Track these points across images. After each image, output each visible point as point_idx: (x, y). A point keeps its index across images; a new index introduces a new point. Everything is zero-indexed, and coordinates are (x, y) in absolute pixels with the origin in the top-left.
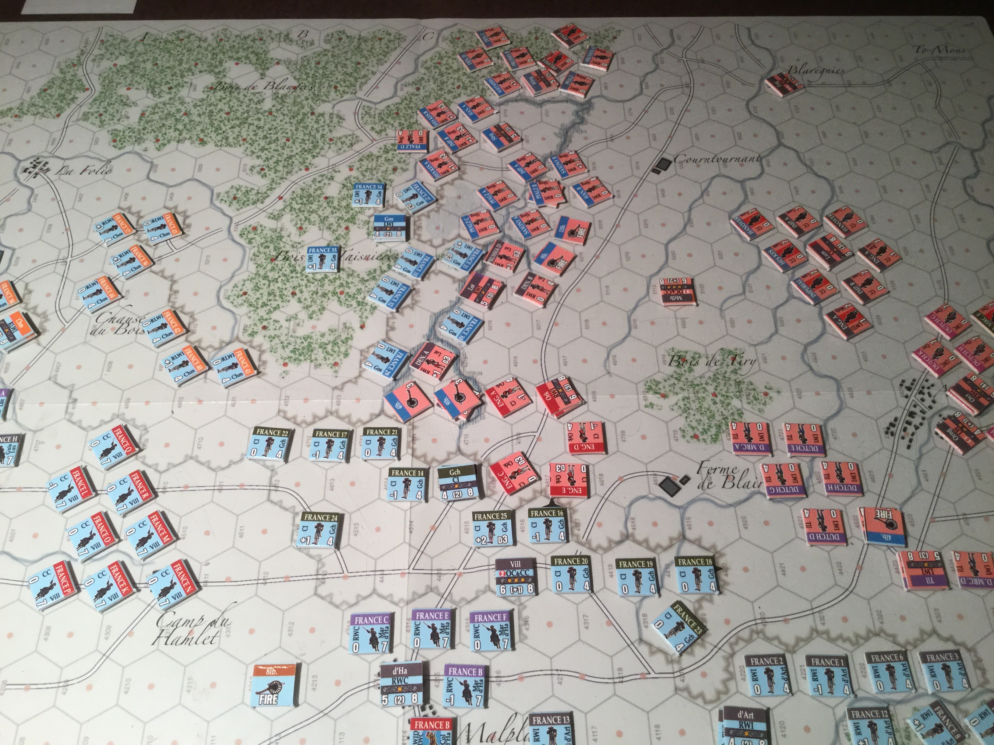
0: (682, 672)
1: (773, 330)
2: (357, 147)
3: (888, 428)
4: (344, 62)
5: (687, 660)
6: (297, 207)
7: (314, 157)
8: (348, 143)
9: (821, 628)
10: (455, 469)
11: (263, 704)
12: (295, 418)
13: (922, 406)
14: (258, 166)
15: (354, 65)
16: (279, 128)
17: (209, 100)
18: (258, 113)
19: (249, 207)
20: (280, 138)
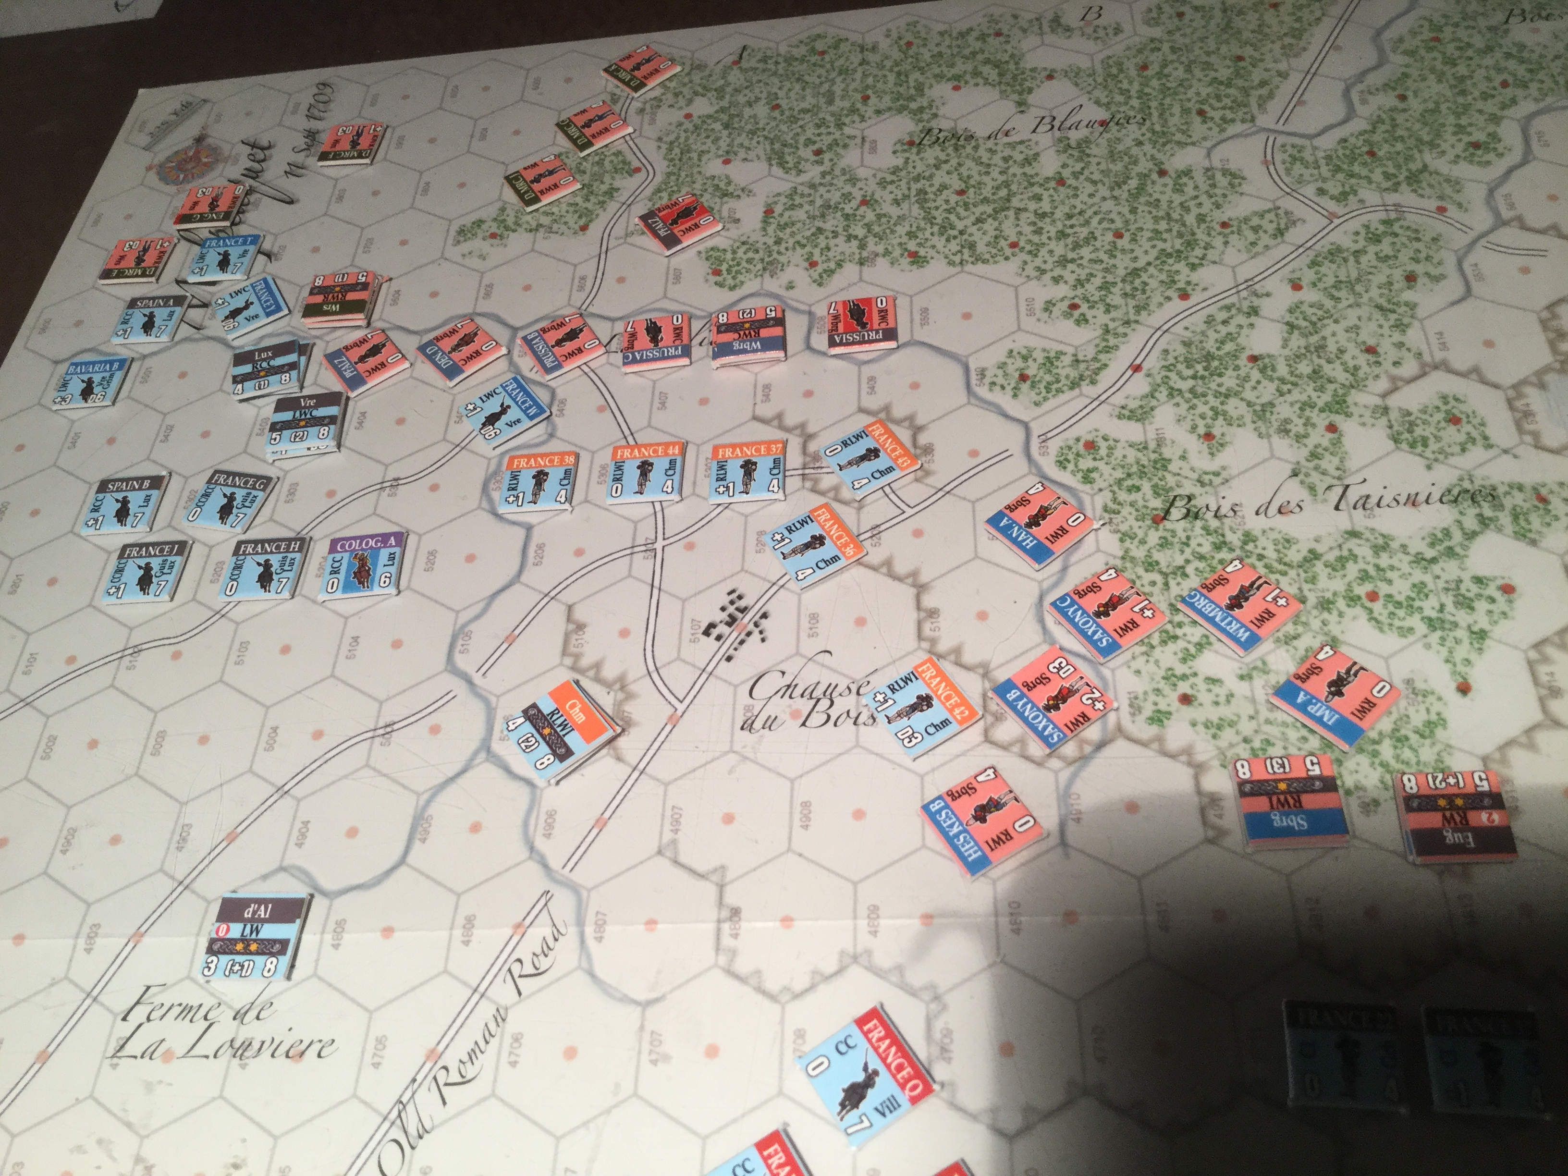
2: (1296, 235)
4: (1205, 58)
6: (1186, 385)
7: (1193, 267)
8: (1271, 228)
14: (1062, 300)
15: (1228, 62)
16: (1090, 212)
17: (910, 169)
18: (1032, 185)
19: (1062, 398)
20: (1097, 234)
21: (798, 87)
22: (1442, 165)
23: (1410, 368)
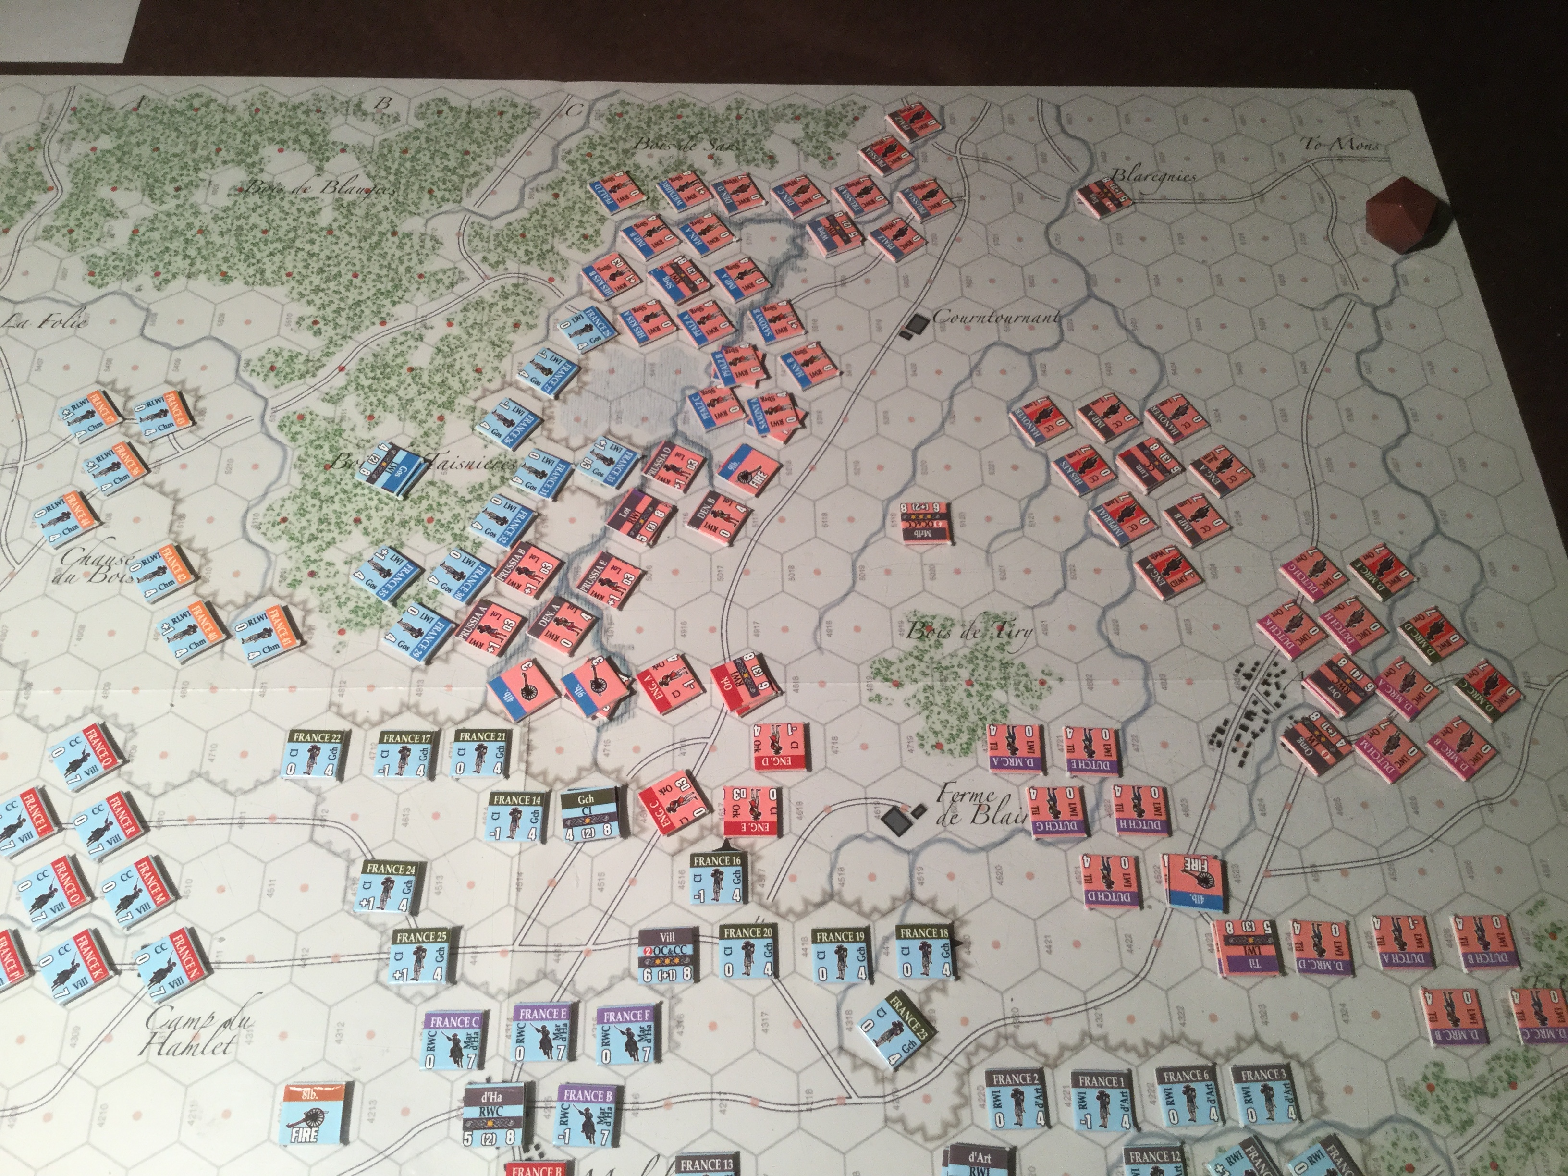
0: (896, 1097)
1: (1060, 585)
2: (460, 289)
3: (1214, 736)
4: (445, 150)
5: (904, 1077)
6: (366, 383)
7: (394, 303)
8: (447, 282)
9: (1096, 1031)
10: (586, 794)
11: (296, 1141)
12: (353, 714)
13: (1265, 703)
14: (309, 317)
15: (459, 155)
16: (342, 257)
17: (236, 209)
19: (293, 383)
20: (343, 273)
21: (174, 134)
22: (562, 248)
23: (496, 384)
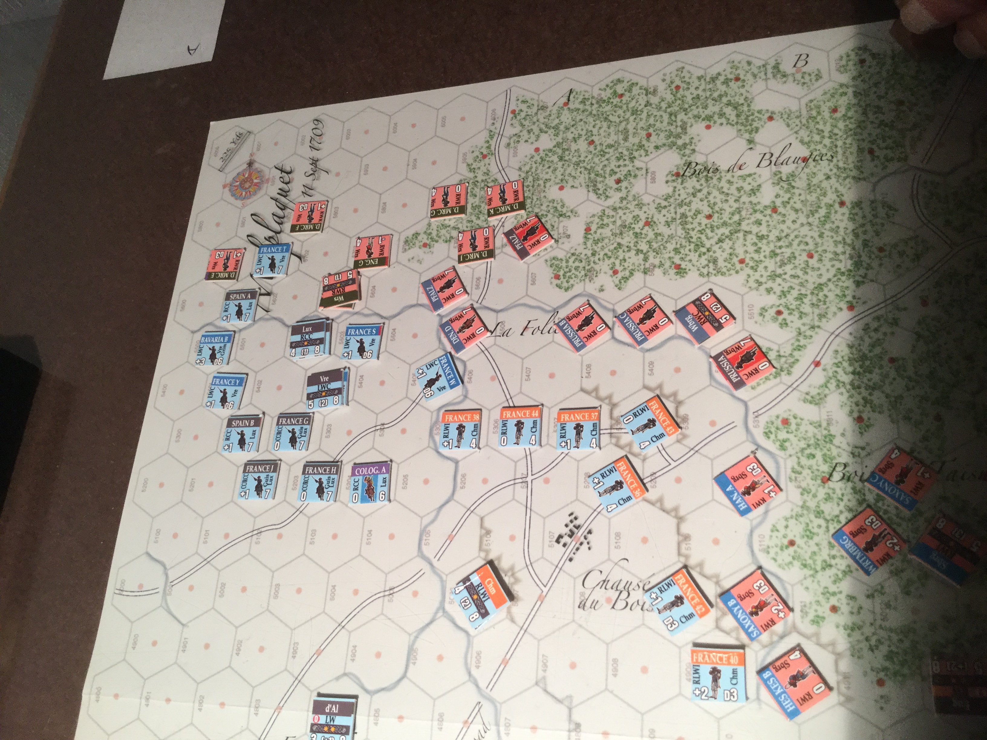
6: (846, 379)
14: (772, 307)
15: (893, 106)
16: (792, 236)
17: (677, 197)
18: (755, 211)
19: (770, 384)
20: (797, 254)
21: (605, 124)
